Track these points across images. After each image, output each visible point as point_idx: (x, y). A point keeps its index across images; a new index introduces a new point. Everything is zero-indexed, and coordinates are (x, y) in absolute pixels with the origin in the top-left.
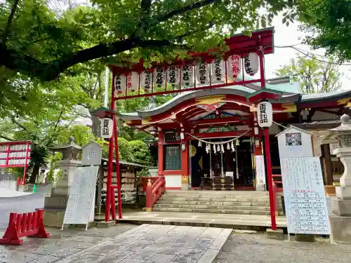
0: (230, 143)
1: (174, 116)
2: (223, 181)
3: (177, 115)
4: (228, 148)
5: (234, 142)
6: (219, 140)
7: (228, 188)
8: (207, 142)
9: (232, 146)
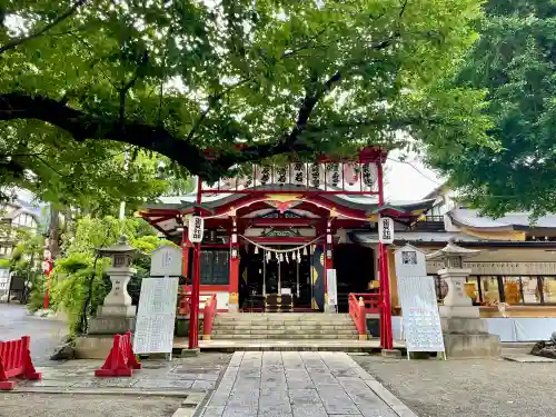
0: (296, 252)
1: (233, 212)
2: (279, 300)
3: (238, 212)
4: (294, 257)
5: (302, 250)
6: (283, 247)
7: (285, 309)
8: (267, 249)
9: (299, 256)
